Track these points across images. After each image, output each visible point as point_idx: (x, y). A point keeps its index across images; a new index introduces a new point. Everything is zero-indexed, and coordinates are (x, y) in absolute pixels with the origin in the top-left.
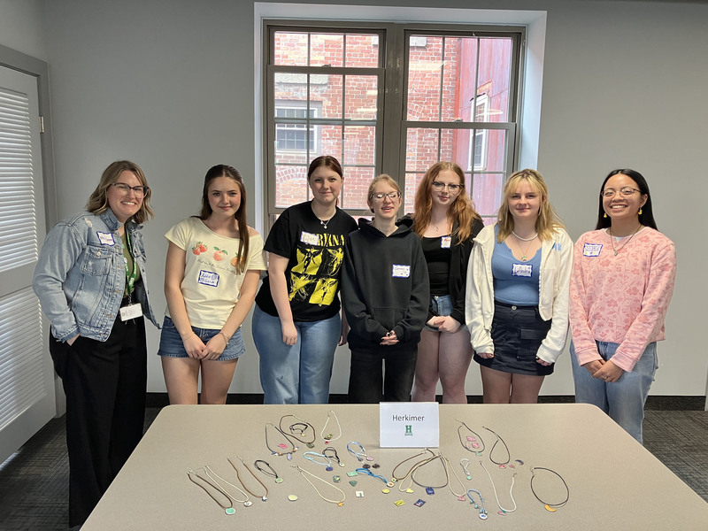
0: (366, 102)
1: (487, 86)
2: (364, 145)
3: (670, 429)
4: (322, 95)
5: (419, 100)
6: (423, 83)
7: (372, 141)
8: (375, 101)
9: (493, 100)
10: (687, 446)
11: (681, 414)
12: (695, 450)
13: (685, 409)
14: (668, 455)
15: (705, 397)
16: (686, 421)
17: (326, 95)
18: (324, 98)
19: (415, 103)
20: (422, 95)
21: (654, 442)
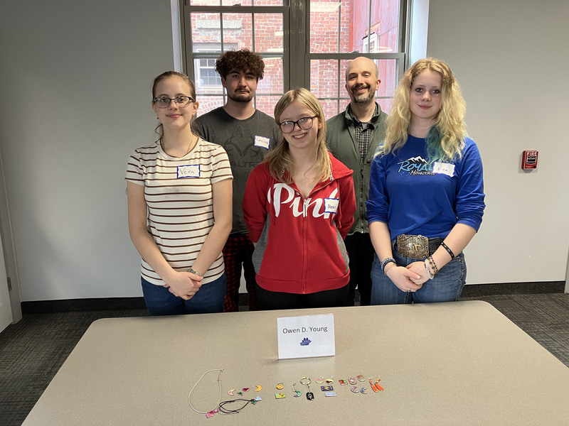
0: (274, 42)
1: (376, 26)
2: (275, 80)
3: (537, 310)
4: (237, 38)
5: (319, 41)
6: (323, 26)
7: (280, 76)
8: (282, 41)
9: (382, 38)
10: (552, 324)
11: (545, 296)
12: (560, 328)
13: (548, 292)
14: (538, 333)
15: (565, 282)
16: (550, 302)
17: (240, 38)
18: (239, 40)
19: (316, 43)
20: (322, 36)
21: (525, 322)
